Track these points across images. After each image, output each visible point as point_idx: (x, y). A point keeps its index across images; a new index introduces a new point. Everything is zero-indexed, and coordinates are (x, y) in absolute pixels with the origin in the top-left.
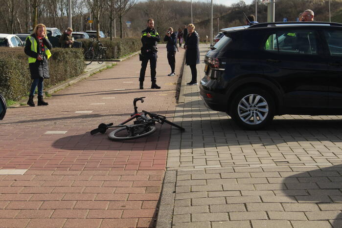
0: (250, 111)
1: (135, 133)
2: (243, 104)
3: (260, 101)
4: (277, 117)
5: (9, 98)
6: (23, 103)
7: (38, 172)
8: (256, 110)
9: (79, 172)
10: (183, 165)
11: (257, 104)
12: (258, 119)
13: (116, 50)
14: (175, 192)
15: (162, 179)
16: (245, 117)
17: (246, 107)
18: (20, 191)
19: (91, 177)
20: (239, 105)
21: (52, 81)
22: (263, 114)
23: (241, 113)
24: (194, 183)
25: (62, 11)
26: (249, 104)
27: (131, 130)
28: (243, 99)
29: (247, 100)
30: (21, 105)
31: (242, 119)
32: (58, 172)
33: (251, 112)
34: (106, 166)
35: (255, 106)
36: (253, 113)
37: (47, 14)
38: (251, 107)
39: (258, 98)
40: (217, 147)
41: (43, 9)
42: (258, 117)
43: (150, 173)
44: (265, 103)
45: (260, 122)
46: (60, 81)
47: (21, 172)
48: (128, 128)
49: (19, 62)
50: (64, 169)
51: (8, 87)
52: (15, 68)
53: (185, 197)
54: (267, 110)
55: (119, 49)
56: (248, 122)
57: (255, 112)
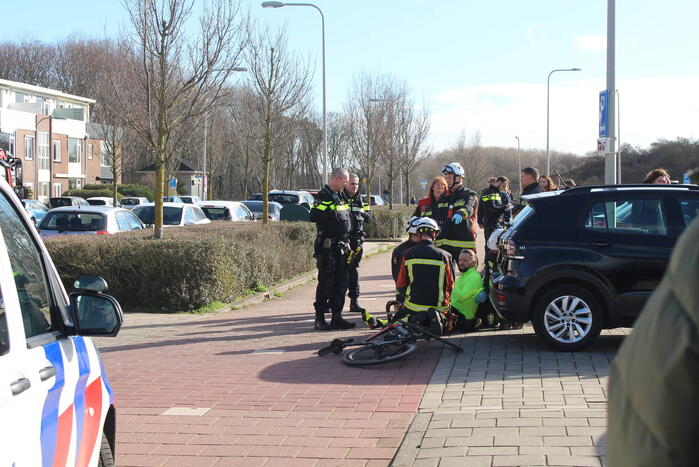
0: (563, 321)
1: (383, 353)
2: (552, 311)
3: (580, 306)
4: (604, 332)
5: (214, 299)
6: (235, 306)
7: (224, 413)
8: (573, 320)
9: (286, 414)
10: (446, 404)
11: (574, 311)
12: (577, 334)
13: (396, 225)
14: (419, 447)
15: (407, 426)
16: (556, 332)
17: (558, 316)
18: (190, 442)
19: (302, 421)
20: (547, 313)
21: (287, 272)
22: (584, 326)
23: (550, 325)
24: (453, 432)
25: (324, 164)
26: (562, 311)
27: (379, 349)
28: (553, 304)
29: (559, 304)
30: (233, 309)
31: (551, 334)
32: (254, 413)
33: (566, 323)
34: (329, 405)
35: (571, 315)
36: (568, 324)
37: (303, 170)
38: (565, 315)
39: (576, 301)
40: (525, 380)
41: (297, 163)
42: (576, 333)
43: (392, 416)
44: (587, 310)
45: (579, 339)
46: (300, 272)
47: (201, 411)
48: (374, 347)
49: (231, 245)
50: (265, 408)
51: (213, 282)
52: (225, 254)
53: (432, 455)
54: (589, 321)
55: (401, 223)
56: (560, 339)
57: (571, 323)
